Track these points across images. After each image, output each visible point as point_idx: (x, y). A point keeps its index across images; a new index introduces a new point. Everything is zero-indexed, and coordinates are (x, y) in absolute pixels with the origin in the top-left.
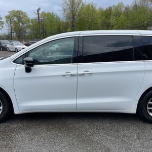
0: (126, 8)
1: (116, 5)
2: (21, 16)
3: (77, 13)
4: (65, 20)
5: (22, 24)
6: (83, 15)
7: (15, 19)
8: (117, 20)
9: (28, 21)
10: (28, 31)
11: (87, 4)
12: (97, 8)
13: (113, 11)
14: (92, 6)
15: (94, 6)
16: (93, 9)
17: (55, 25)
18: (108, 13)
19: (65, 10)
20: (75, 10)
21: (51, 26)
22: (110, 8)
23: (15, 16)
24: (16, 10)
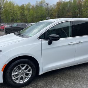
0: (32, 6)
1: (27, 4)
13: (25, 7)
18: (22, 8)
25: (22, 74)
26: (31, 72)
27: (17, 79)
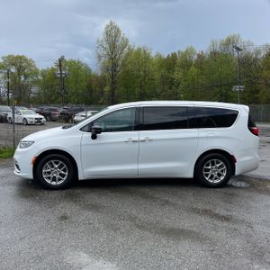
0: (199, 56)
1: (184, 50)
2: (24, 64)
3: (120, 63)
4: (99, 73)
5: (26, 77)
6: (130, 66)
7: (13, 70)
8: (185, 74)
9: (36, 73)
10: (35, 89)
11: (136, 48)
12: (153, 55)
13: (179, 60)
14: (145, 51)
15: (147, 52)
16: (147, 57)
17: (81, 81)
18: (170, 63)
19: (99, 57)
20: (117, 57)
21: (77, 82)
22: (174, 55)
23: (13, 65)
24: (15, 55)
25: (56, 173)
26: (67, 174)
27: (49, 178)
